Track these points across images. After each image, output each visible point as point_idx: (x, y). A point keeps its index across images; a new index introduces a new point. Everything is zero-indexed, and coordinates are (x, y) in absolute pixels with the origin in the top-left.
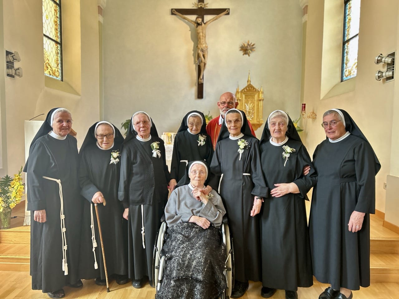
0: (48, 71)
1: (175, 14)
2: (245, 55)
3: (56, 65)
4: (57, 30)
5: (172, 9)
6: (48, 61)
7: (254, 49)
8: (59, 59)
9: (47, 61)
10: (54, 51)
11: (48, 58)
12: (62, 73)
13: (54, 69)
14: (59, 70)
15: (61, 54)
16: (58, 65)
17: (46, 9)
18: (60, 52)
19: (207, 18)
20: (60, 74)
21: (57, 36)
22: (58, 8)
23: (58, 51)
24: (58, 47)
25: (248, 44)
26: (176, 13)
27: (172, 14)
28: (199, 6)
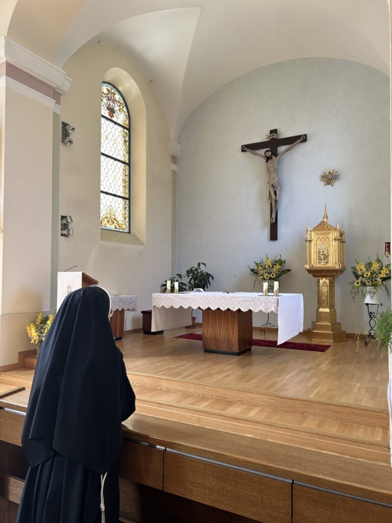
0: (114, 225)
1: (246, 151)
2: (327, 186)
3: (123, 219)
4: (125, 187)
5: (242, 146)
6: (115, 216)
7: (339, 177)
8: (127, 213)
9: (113, 217)
10: (121, 206)
11: (115, 214)
12: (129, 225)
13: (120, 223)
14: (126, 223)
15: (129, 208)
16: (125, 218)
17: (113, 170)
18: (128, 207)
19: (281, 149)
20: (128, 227)
21: (126, 193)
22: (127, 167)
23: (126, 205)
24: (126, 202)
25: (330, 173)
26: (246, 149)
27: (243, 151)
28: (271, 138)
